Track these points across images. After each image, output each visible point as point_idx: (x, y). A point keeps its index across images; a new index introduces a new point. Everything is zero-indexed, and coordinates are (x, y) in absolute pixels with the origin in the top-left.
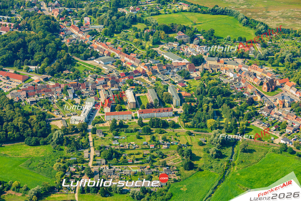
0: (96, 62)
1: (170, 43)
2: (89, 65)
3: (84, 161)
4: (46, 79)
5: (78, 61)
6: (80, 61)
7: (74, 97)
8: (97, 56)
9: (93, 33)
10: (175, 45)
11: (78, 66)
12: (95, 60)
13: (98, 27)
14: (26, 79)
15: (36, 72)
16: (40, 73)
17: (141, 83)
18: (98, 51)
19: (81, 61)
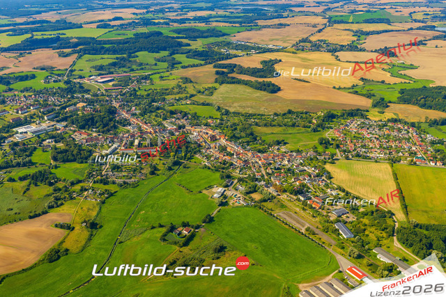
3: (101, 170)
4: (99, 135)
7: (110, 142)
8: (130, 125)
9: (134, 115)
13: (138, 112)
14: (89, 135)
16: (97, 132)
18: (132, 122)
19: (121, 127)
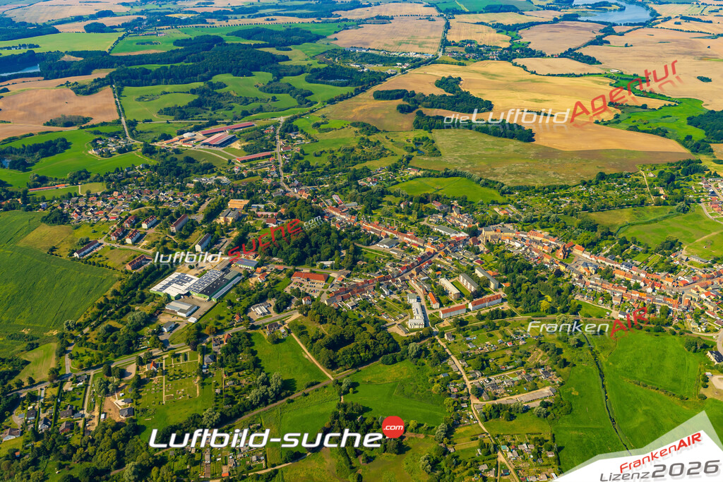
0: (380, 246)
1: (434, 215)
2: (376, 251)
4: (348, 276)
5: (361, 248)
6: (364, 249)
7: (390, 293)
10: (440, 217)
11: (365, 253)
12: (378, 245)
14: (326, 278)
15: (332, 268)
16: (336, 269)
17: (442, 266)
18: (372, 233)
19: (365, 247)
